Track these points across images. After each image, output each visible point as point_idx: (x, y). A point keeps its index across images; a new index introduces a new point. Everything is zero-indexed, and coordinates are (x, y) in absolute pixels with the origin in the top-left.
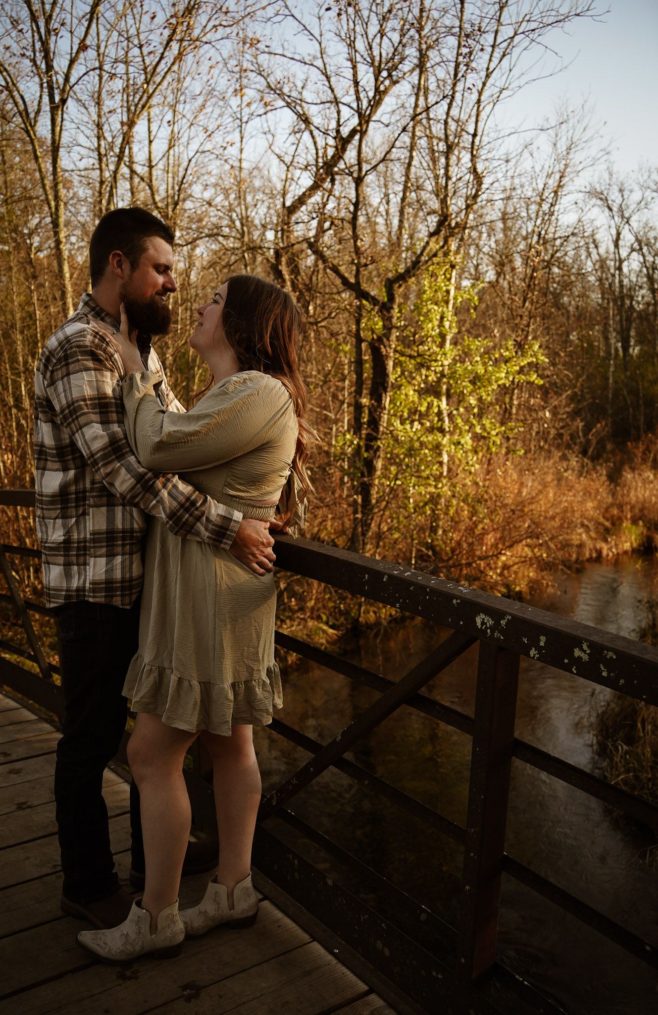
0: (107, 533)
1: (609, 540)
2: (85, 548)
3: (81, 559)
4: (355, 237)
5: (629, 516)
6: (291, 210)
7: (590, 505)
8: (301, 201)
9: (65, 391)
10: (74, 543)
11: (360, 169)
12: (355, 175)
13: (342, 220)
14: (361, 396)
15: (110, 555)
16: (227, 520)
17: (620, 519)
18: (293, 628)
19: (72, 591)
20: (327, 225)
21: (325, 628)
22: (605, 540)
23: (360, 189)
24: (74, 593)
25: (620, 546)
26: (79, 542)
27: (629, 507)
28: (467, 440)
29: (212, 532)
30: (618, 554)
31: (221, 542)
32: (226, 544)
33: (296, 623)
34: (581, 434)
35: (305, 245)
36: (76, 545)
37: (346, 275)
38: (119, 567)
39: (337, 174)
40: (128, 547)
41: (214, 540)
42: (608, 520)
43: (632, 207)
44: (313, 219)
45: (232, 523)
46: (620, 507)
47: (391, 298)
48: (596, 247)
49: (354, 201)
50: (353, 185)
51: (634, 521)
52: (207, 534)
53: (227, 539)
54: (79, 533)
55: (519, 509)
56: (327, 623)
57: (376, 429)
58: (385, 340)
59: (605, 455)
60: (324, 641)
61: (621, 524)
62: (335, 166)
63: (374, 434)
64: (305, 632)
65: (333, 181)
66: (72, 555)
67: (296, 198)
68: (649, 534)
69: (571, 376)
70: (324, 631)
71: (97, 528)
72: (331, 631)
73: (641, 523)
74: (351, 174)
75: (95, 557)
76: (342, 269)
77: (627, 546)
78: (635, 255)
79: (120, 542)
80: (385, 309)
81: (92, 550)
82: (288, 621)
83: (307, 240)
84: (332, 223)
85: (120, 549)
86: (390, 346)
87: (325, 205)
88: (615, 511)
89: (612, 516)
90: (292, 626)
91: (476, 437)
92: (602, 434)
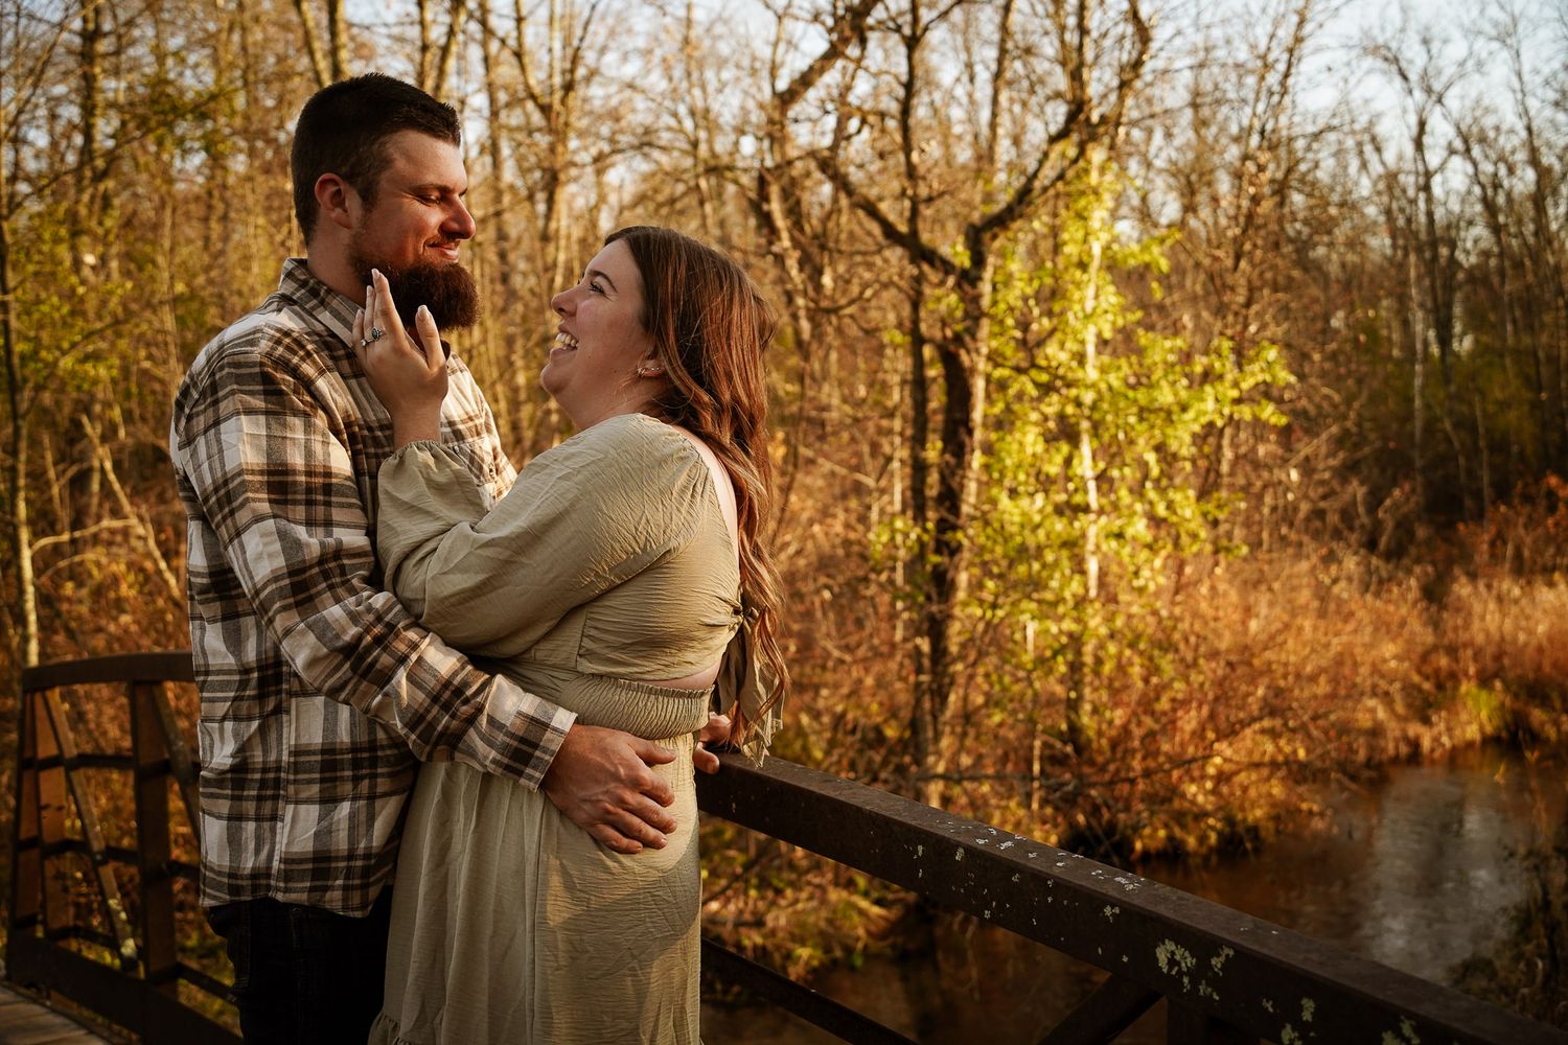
0: (323, 752)
1: (1434, 718)
2: (277, 783)
3: (267, 807)
4: (907, 148)
5: (1472, 670)
6: (787, 99)
7: (1389, 649)
8: (806, 80)
9: (209, 457)
10: (254, 771)
11: (916, 20)
12: (907, 31)
13: (882, 115)
14: (923, 447)
15: (329, 800)
16: (539, 725)
17: (1454, 676)
18: (800, 906)
19: (242, 877)
20: (854, 124)
21: (864, 904)
22: (1426, 721)
23: (917, 56)
24: (245, 883)
25: (1458, 732)
26: (265, 770)
27: (1470, 652)
28: (1139, 528)
29: (504, 749)
30: (1454, 748)
31: (520, 774)
32: (531, 778)
33: (804, 895)
34: (1361, 510)
35: (813, 165)
36: (257, 776)
37: (892, 217)
38: (344, 825)
39: (871, 28)
40: (366, 782)
41: (507, 768)
42: (1427, 678)
43: (1450, 70)
44: (827, 112)
45: (548, 735)
46: (1452, 651)
47: (979, 260)
48: (1378, 150)
49: (904, 78)
50: (903, 50)
51: (1484, 681)
52: (493, 754)
53: (535, 768)
54: (265, 752)
55: (1244, 661)
56: (866, 894)
57: (955, 509)
58: (967, 339)
59: (1413, 551)
60: (861, 932)
61: (1456, 688)
62: (867, 13)
63: (951, 518)
64: (824, 914)
65: (863, 42)
66: (248, 798)
67: (797, 76)
68: (1519, 705)
69: (1337, 398)
70: (862, 912)
71: (304, 741)
72: (876, 910)
73: (1498, 685)
74: (898, 29)
75: (297, 802)
76: (884, 207)
77: (1472, 732)
78: (1457, 162)
79: (348, 773)
80: (968, 279)
81: (291, 789)
82: (789, 892)
83: (812, 154)
84: (864, 122)
85: (349, 787)
86: (977, 351)
87: (848, 88)
88: (1444, 661)
89: (1437, 671)
90: (796, 901)
91: (1155, 522)
92: (1405, 509)
